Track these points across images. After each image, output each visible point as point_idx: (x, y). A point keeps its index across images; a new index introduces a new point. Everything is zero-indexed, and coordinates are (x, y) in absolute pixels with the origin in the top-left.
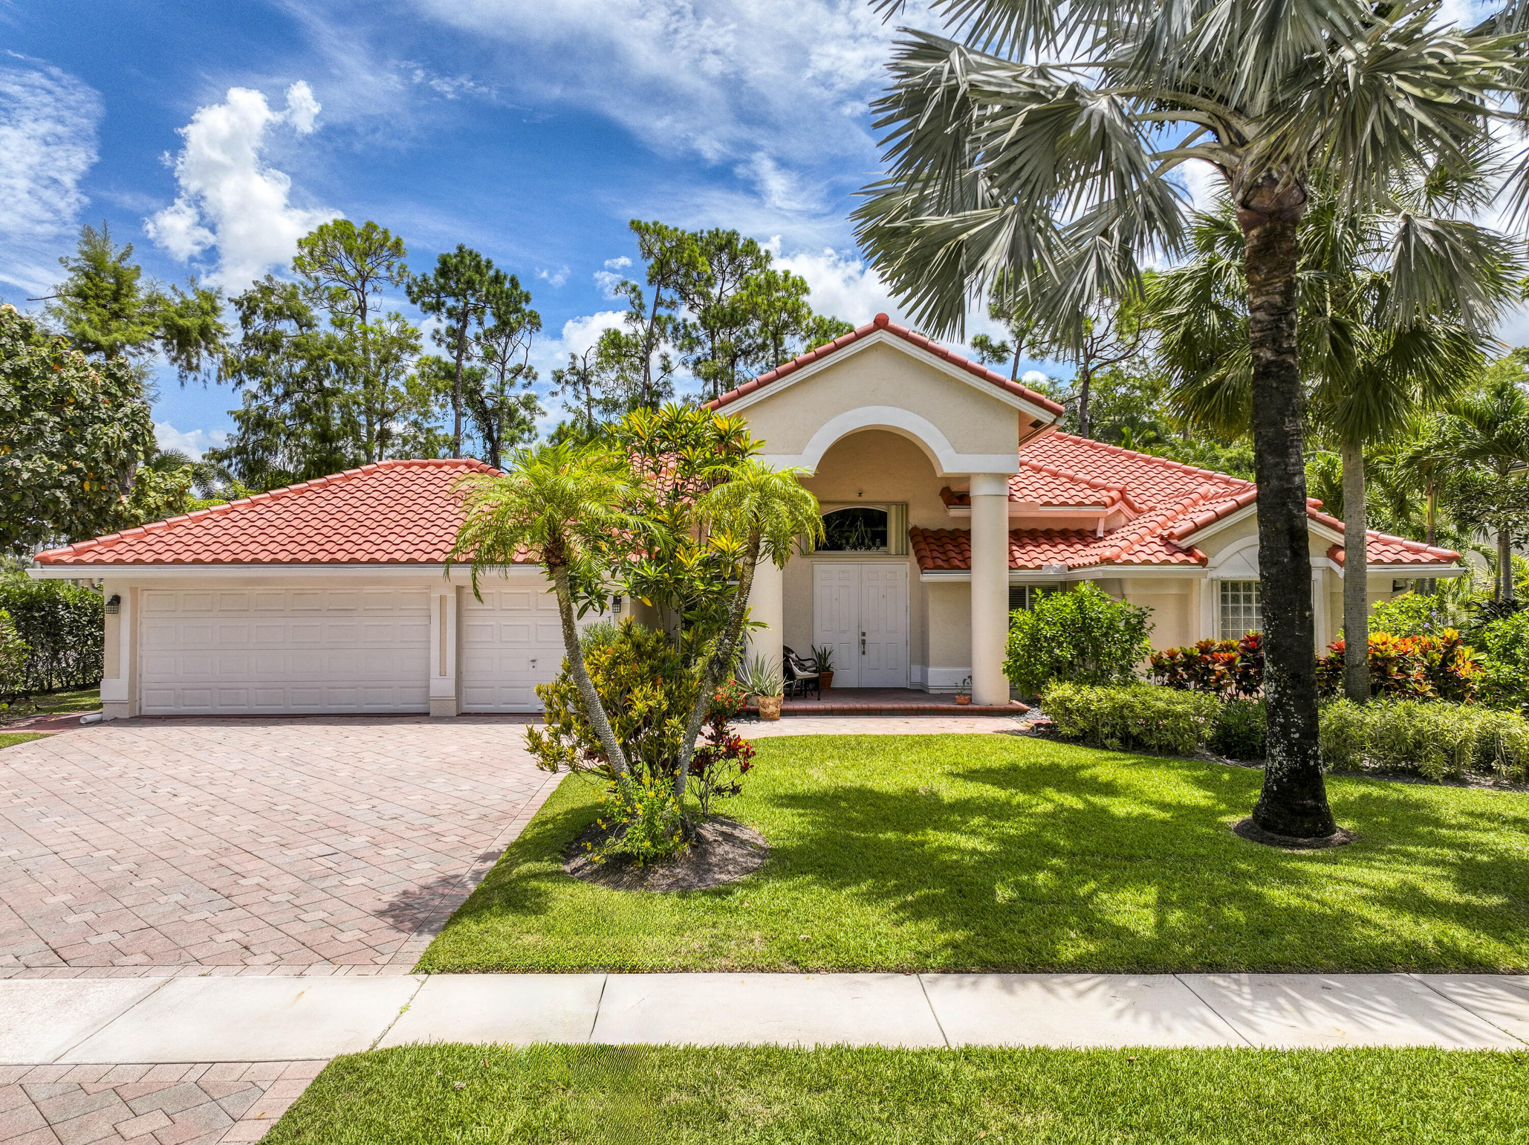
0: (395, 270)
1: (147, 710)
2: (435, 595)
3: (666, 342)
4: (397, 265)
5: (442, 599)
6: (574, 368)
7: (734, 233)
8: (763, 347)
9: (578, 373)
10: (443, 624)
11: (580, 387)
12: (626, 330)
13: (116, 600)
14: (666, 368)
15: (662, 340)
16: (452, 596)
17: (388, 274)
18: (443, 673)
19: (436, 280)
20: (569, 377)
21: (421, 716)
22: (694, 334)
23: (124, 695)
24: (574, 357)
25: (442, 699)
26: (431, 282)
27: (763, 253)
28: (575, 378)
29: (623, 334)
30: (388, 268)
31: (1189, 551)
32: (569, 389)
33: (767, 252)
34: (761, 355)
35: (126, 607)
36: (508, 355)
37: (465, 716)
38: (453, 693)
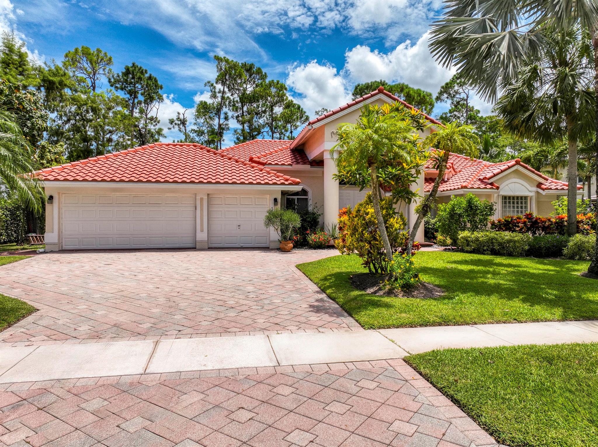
0: (107, 71)
1: (65, 247)
2: (198, 198)
3: (226, 107)
4: (107, 69)
5: (202, 199)
6: (179, 118)
7: (252, 64)
8: (264, 112)
9: (181, 121)
10: (202, 210)
11: (181, 126)
12: (209, 101)
13: (51, 198)
14: (226, 118)
15: (224, 106)
16: (205, 198)
17: (103, 72)
18: (202, 231)
19: (123, 77)
20: (176, 122)
21: (194, 248)
22: (237, 105)
23: (56, 241)
24: (179, 113)
25: (202, 242)
26: (121, 77)
27: (264, 74)
28: (179, 122)
29: (208, 103)
30: (104, 70)
31: (492, 184)
32: (176, 127)
33: (265, 73)
34: (263, 115)
35: (56, 200)
36: (148, 112)
37: (210, 249)
38: (207, 239)
